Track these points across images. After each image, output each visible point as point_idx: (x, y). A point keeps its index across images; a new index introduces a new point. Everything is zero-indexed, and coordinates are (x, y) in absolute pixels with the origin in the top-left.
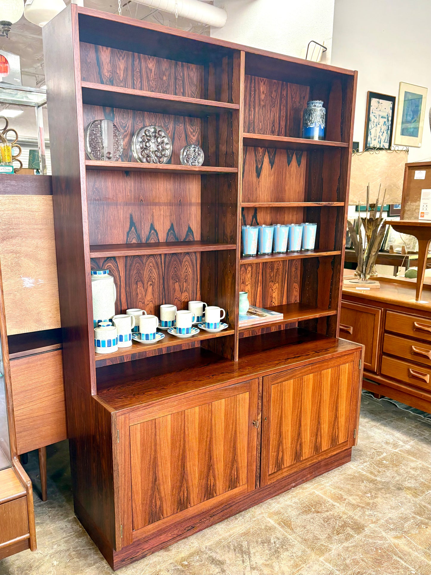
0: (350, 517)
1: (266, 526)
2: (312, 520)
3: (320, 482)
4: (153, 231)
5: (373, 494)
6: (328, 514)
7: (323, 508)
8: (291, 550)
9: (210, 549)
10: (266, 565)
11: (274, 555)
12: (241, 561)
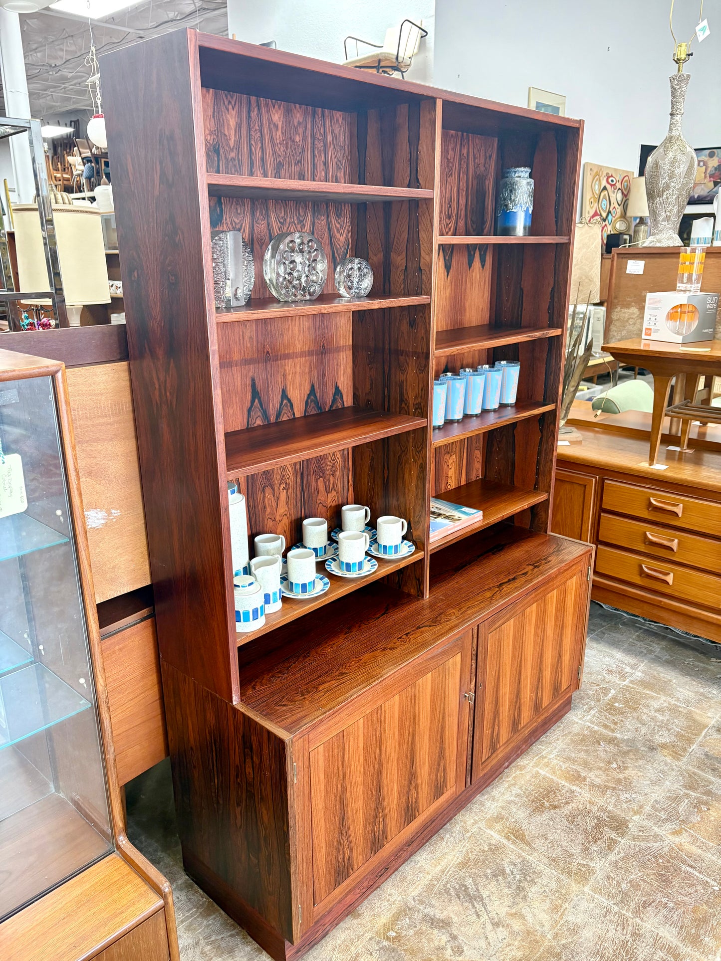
0: (602, 809)
1: (490, 845)
2: (551, 823)
3: (540, 754)
4: (285, 402)
5: (620, 763)
6: (570, 807)
7: (560, 798)
8: (540, 881)
9: (421, 902)
10: (514, 915)
11: (518, 894)
12: (475, 915)
